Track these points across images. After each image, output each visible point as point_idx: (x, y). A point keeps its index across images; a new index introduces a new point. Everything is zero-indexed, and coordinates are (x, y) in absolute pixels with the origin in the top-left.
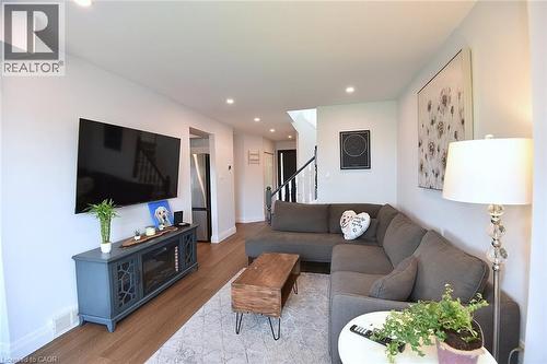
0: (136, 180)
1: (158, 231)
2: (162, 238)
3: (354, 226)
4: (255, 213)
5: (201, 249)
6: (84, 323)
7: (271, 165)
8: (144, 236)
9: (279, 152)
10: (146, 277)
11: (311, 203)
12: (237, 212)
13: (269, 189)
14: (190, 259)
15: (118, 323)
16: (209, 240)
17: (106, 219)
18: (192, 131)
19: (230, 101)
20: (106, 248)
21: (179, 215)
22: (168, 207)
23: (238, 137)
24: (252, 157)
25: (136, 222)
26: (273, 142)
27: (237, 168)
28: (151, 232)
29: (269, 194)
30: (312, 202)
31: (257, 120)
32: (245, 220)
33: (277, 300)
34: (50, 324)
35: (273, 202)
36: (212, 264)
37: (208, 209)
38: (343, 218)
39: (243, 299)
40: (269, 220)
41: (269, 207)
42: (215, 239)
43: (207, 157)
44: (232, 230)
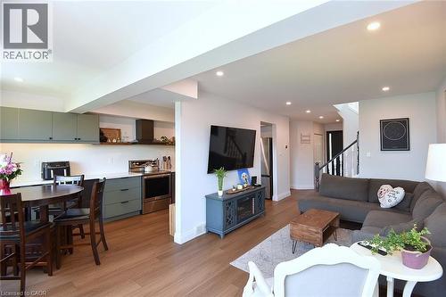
0: (226, 155)
1: (243, 187)
2: (246, 192)
3: (390, 197)
4: (306, 182)
5: (267, 203)
6: (209, 232)
7: (320, 144)
8: (237, 189)
9: (328, 133)
10: (239, 213)
11: (353, 177)
12: (292, 181)
13: (317, 164)
14: (260, 208)
15: (226, 235)
16: (271, 199)
17: (221, 177)
18: (262, 123)
19: (289, 103)
20: (220, 193)
21: (254, 179)
22: (247, 173)
23: (293, 123)
24: (304, 138)
25: (234, 181)
26: (322, 125)
27: (291, 147)
28: (240, 187)
29: (317, 168)
30: (355, 176)
31: (308, 112)
32: (298, 187)
33: (320, 236)
34: (195, 229)
35: (321, 175)
36: (275, 214)
37: (271, 176)
38: (380, 190)
39: (298, 232)
40: (317, 188)
41: (317, 178)
42: (276, 198)
43: (271, 139)
44: (288, 193)
